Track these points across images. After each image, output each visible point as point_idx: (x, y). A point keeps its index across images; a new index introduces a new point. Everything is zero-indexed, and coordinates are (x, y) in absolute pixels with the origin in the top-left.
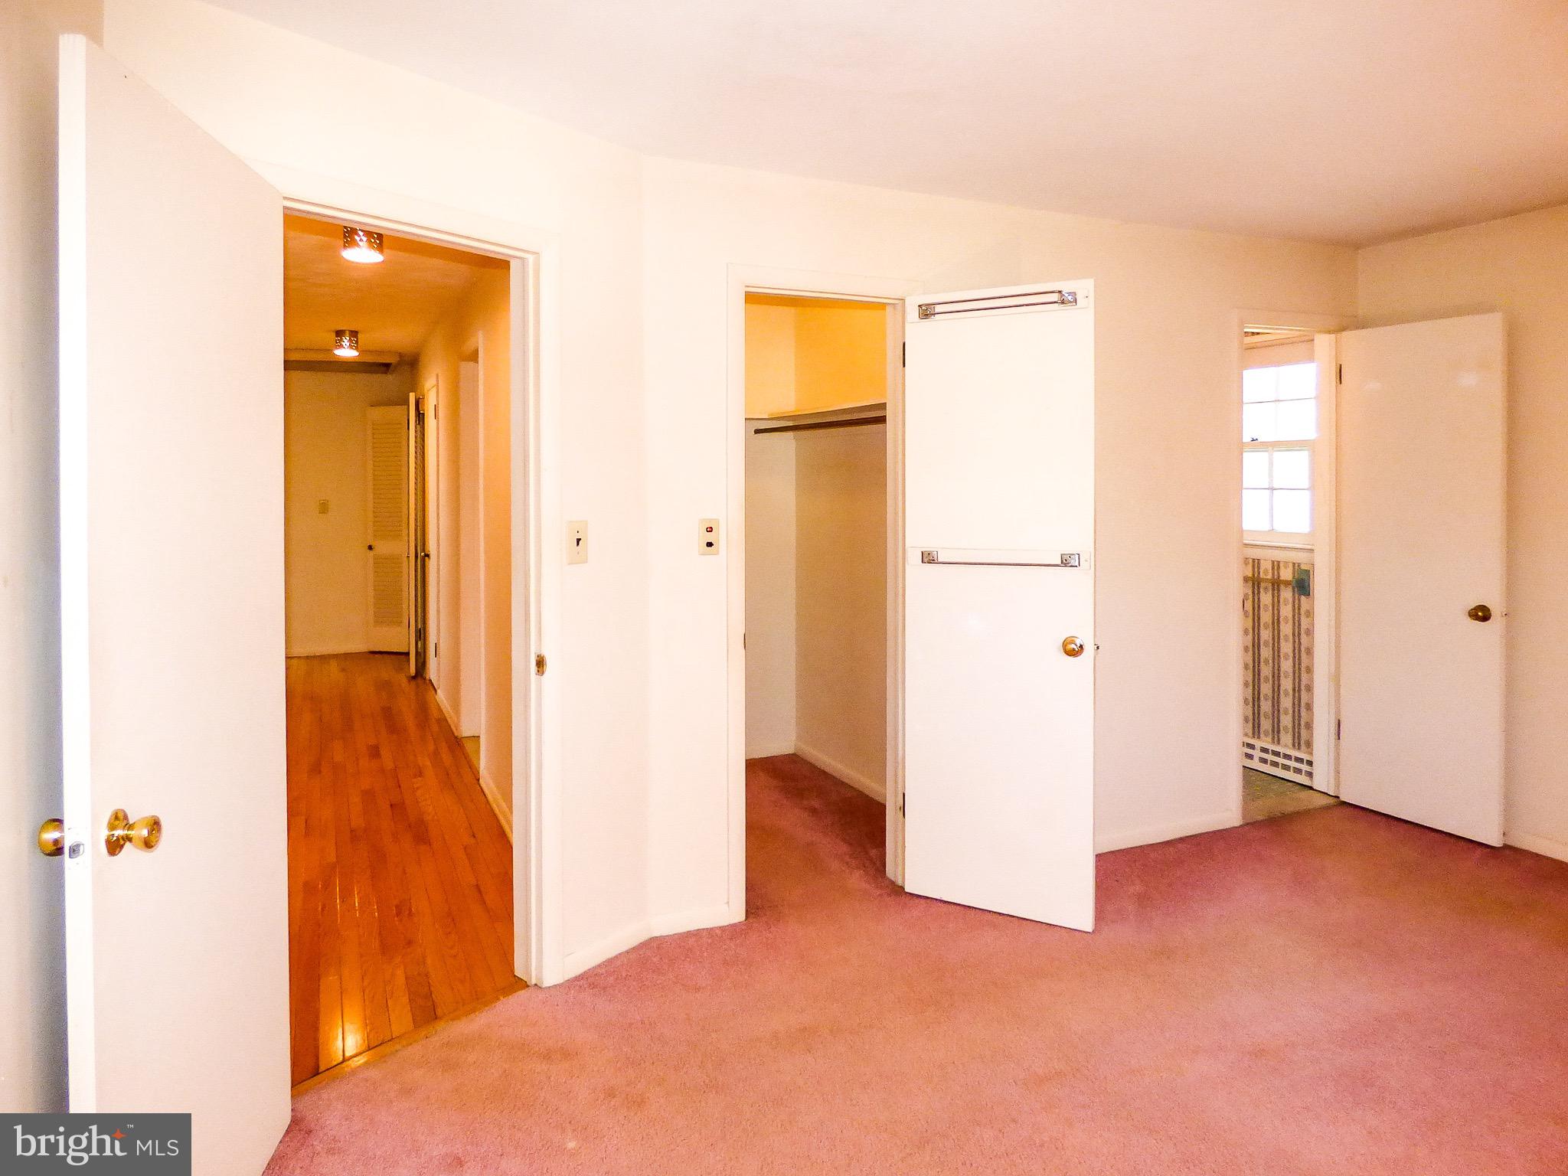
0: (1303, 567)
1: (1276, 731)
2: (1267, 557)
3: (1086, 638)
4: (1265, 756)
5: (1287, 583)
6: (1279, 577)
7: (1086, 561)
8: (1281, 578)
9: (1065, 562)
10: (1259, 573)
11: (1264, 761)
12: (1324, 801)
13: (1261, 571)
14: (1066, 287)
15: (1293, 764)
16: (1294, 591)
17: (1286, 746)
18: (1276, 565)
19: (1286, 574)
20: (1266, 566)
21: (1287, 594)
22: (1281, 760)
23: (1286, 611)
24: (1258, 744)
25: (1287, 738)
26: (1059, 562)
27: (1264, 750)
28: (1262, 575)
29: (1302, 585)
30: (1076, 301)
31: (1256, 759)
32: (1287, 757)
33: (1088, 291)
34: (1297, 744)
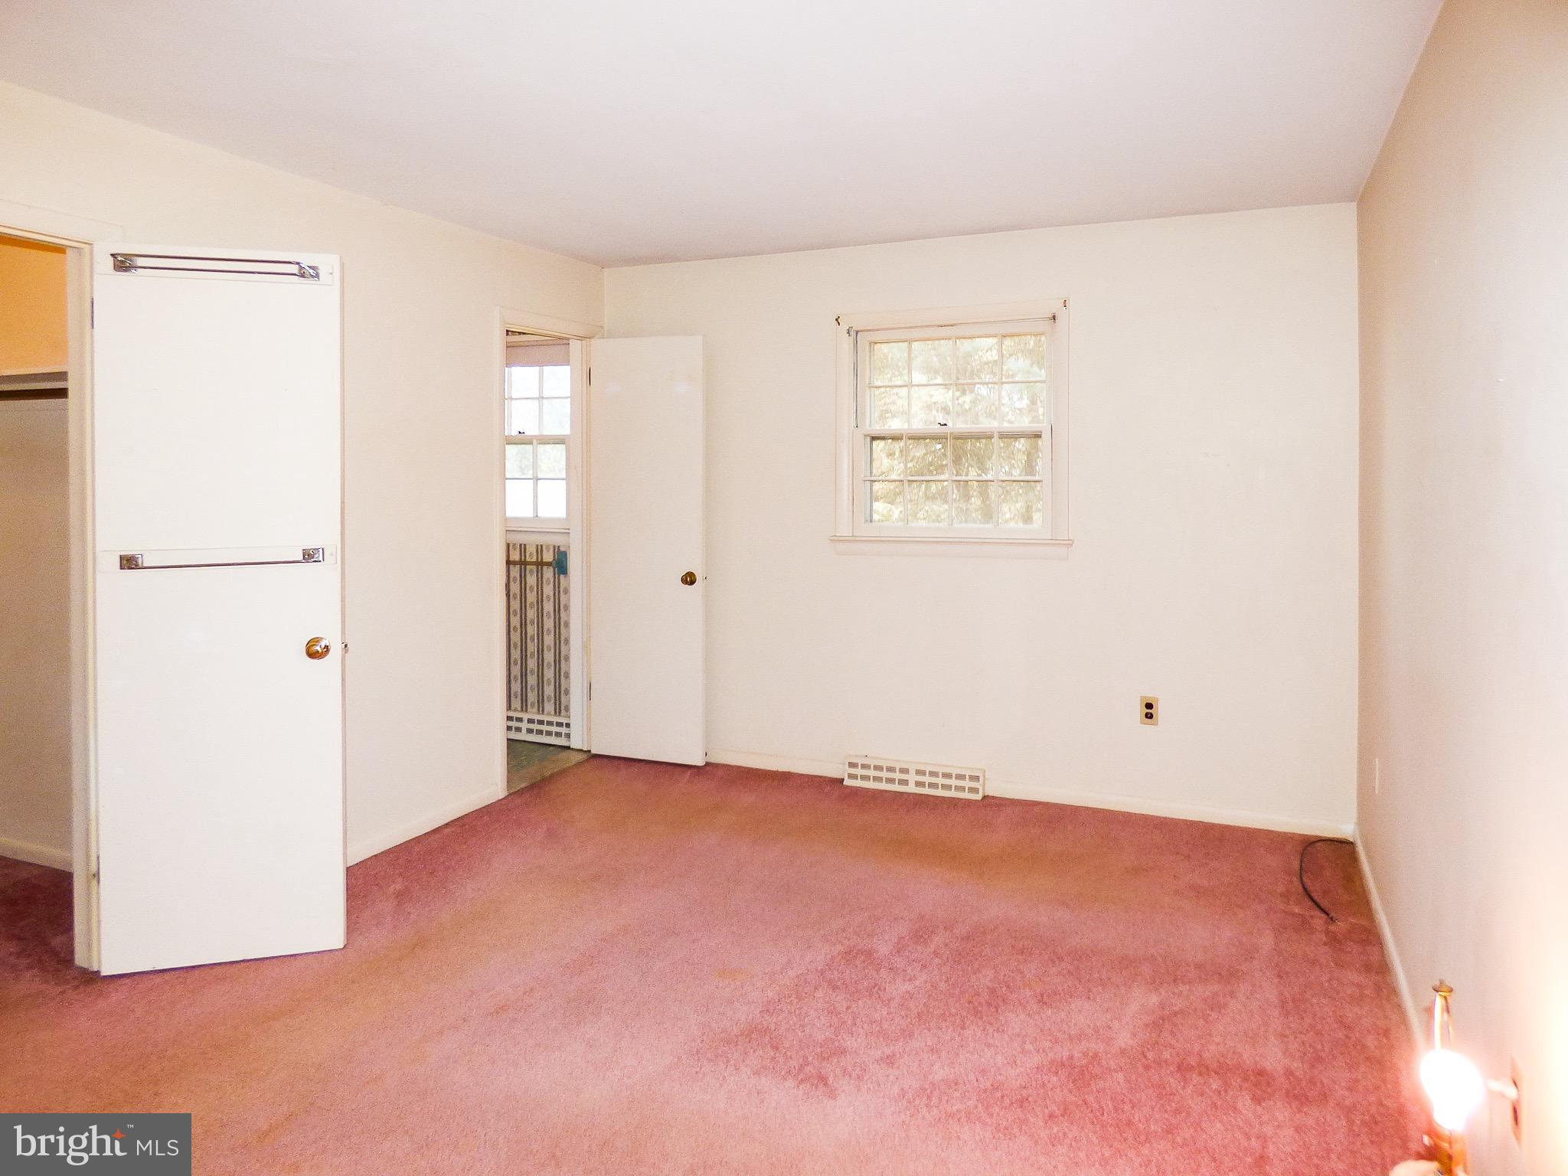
0: (562, 549)
1: (541, 702)
2: (531, 541)
3: (332, 638)
4: (531, 726)
5: (549, 564)
6: (542, 559)
7: (332, 555)
8: (544, 560)
9: (309, 556)
10: (525, 556)
11: (530, 731)
12: (578, 757)
13: (528, 554)
14: (307, 260)
15: (554, 729)
16: (554, 570)
17: (549, 714)
18: (540, 549)
19: (548, 557)
20: (531, 549)
21: (548, 573)
22: (545, 728)
23: (548, 590)
24: (525, 716)
25: (549, 707)
26: (300, 558)
27: (530, 721)
28: (528, 559)
29: (561, 565)
30: (317, 276)
31: (524, 731)
32: (550, 723)
33: (333, 268)
34: (558, 712)
